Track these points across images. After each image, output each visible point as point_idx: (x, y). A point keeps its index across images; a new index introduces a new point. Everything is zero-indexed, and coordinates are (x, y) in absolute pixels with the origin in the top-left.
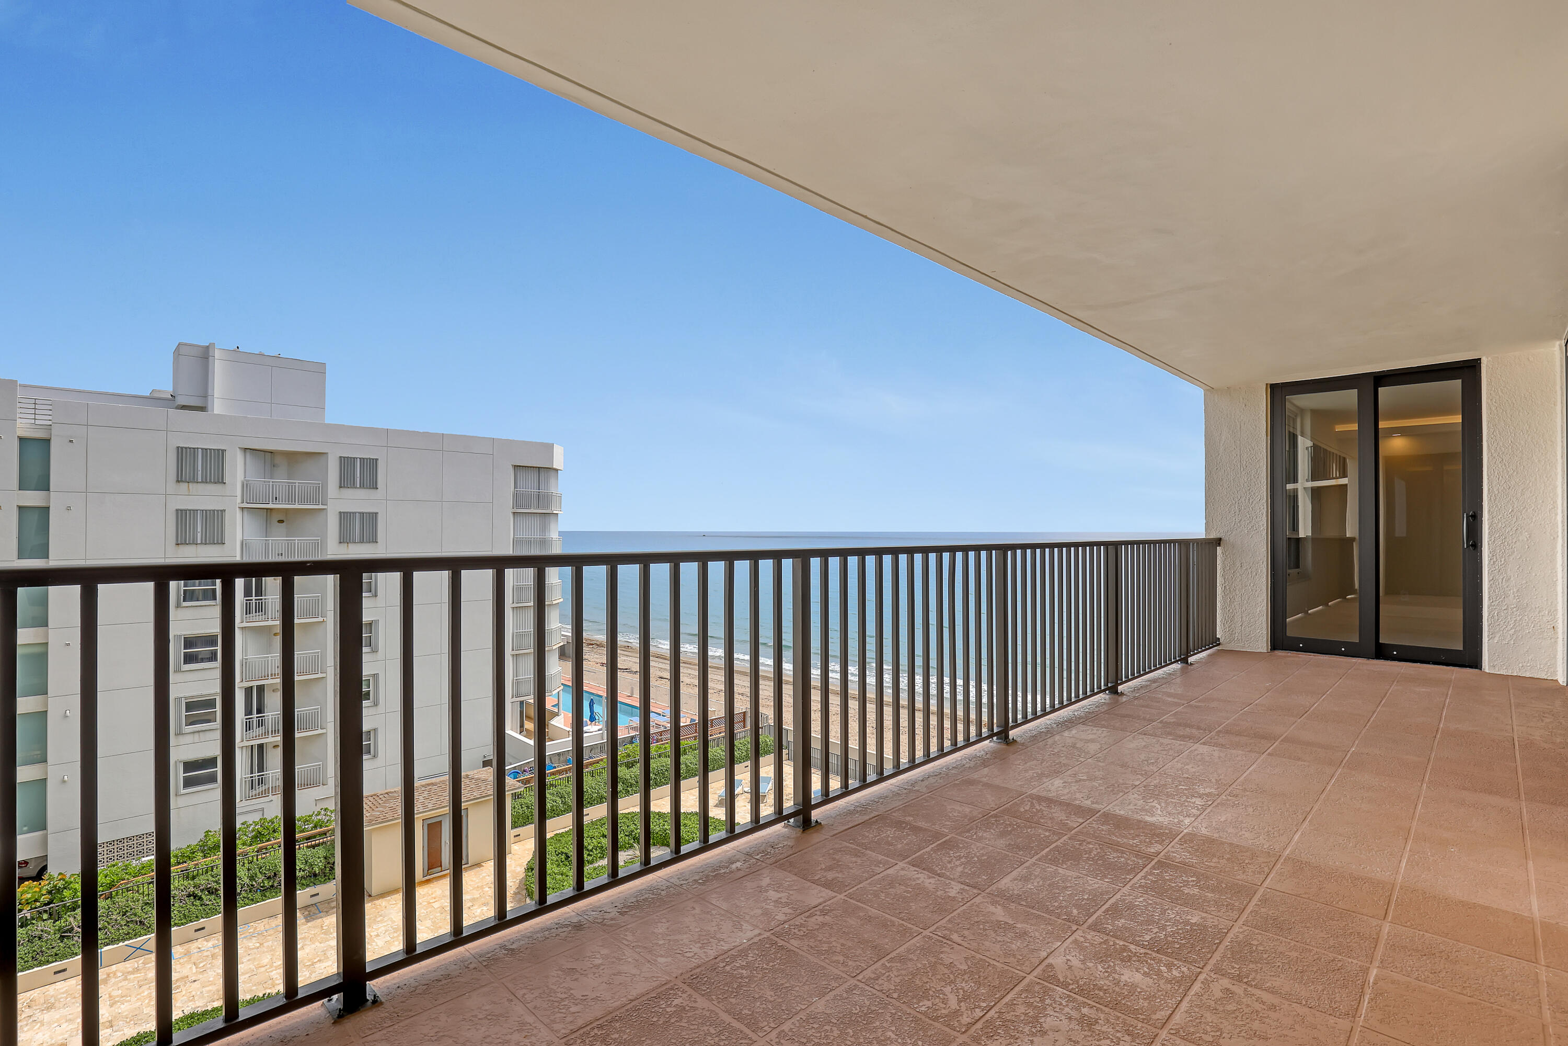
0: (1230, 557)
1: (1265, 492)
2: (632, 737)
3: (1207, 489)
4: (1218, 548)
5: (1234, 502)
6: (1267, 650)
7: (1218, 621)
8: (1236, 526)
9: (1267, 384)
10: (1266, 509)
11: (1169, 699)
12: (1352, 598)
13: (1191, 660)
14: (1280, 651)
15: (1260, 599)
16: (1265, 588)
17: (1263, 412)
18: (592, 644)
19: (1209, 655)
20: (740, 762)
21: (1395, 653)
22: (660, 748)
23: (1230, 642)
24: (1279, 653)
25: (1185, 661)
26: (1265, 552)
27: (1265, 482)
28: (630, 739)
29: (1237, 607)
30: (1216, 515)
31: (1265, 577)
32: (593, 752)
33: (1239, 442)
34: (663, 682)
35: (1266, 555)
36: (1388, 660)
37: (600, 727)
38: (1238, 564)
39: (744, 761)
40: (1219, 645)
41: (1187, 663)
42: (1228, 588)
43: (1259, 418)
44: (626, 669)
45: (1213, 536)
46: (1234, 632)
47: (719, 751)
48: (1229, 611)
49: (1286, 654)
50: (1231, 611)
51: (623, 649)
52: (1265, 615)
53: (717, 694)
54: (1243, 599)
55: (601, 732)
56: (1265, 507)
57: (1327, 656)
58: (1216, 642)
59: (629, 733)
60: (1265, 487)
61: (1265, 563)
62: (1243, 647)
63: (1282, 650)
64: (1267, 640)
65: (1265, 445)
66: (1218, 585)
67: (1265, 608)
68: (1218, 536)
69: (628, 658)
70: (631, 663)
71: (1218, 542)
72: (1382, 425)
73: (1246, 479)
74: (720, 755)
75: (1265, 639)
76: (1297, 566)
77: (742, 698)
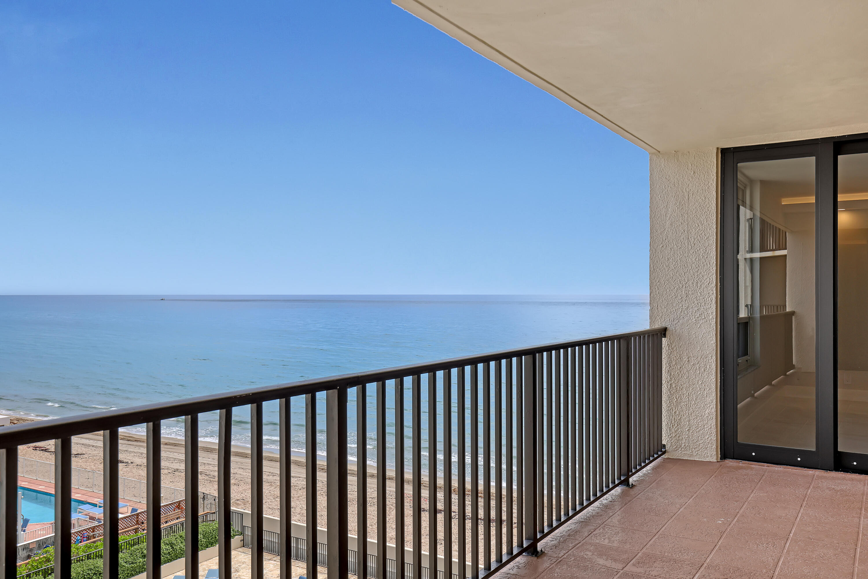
0: (676, 350)
1: (715, 275)
3: (652, 270)
4: (663, 339)
5: (681, 286)
6: (717, 459)
7: (664, 424)
8: (683, 313)
9: (718, 148)
10: (715, 294)
11: (601, 561)
12: (792, 373)
13: (632, 480)
14: (731, 460)
15: (708, 400)
16: (714, 387)
17: (713, 180)
19: (654, 469)
21: (855, 463)
23: (676, 450)
24: (730, 462)
25: (625, 482)
26: (714, 345)
27: (715, 263)
29: (684, 408)
30: (661, 300)
31: (714, 374)
33: (686, 216)
35: (715, 348)
36: (847, 472)
38: (685, 359)
40: (664, 453)
41: (628, 485)
42: (674, 386)
43: (708, 188)
45: (658, 325)
46: (680, 438)
48: (675, 412)
49: (737, 464)
50: (678, 412)
52: (714, 418)
53: (170, 475)
54: (690, 399)
56: (715, 292)
57: (782, 466)
58: (661, 450)
60: (715, 268)
61: (714, 357)
62: (691, 455)
63: (733, 458)
64: (717, 447)
65: (715, 220)
66: (663, 382)
67: (714, 410)
68: (664, 325)
71: (663, 332)
72: (841, 198)
73: (694, 259)
75: (714, 446)
76: (746, 353)
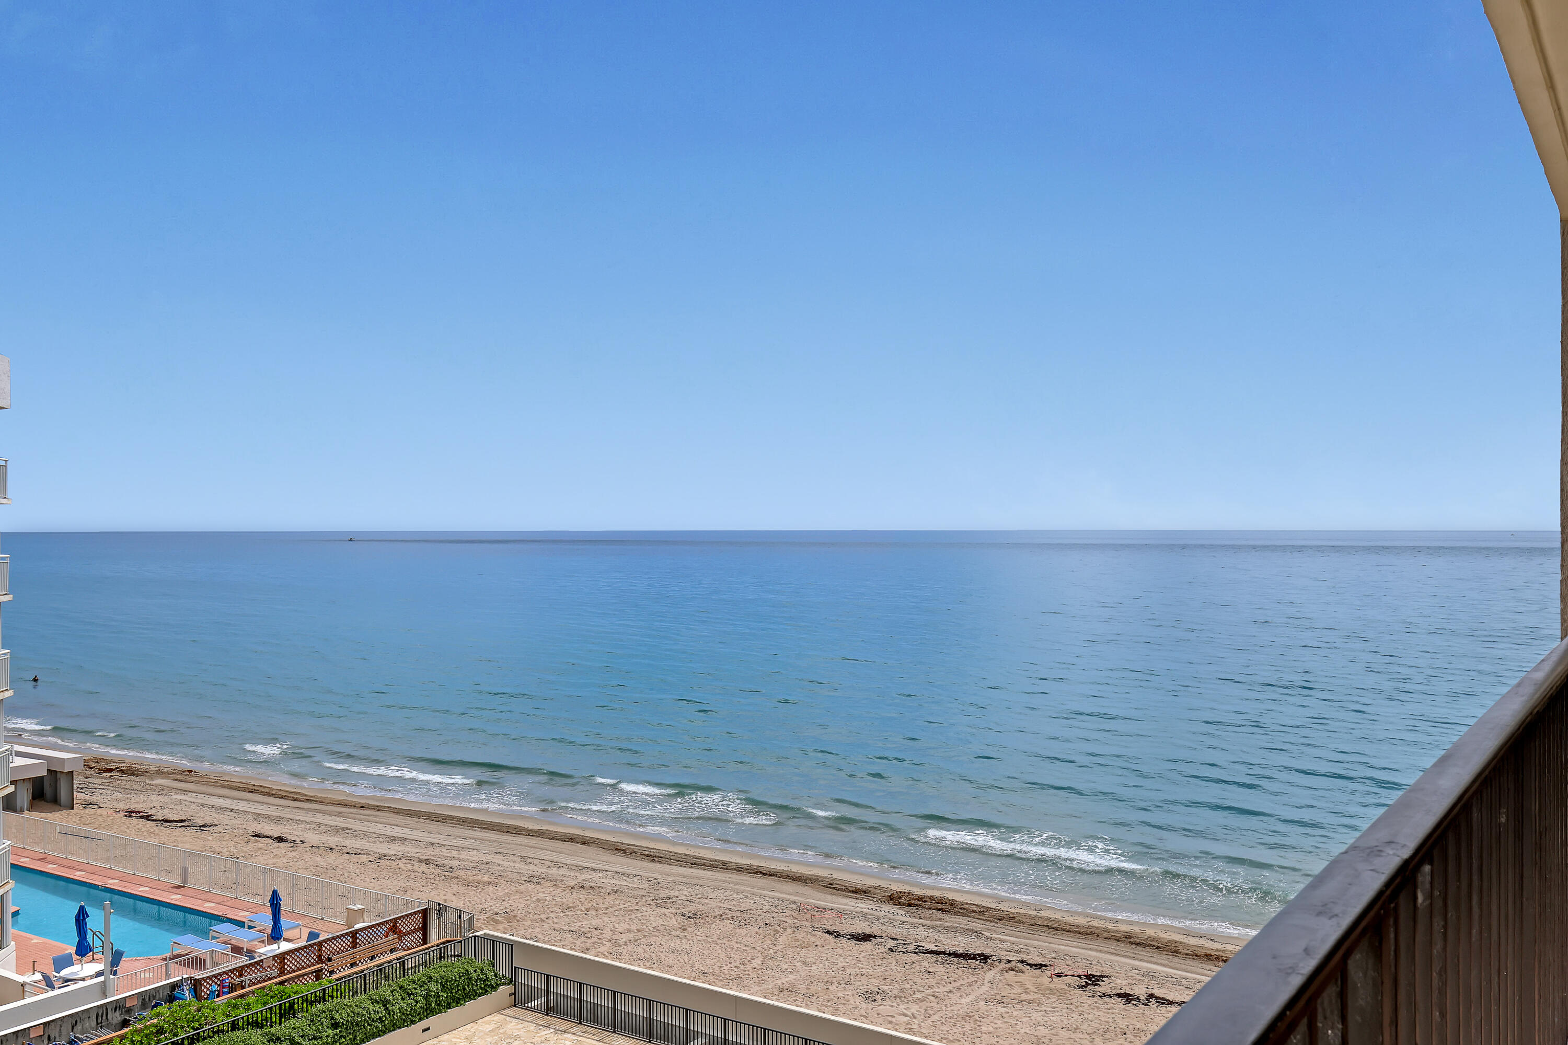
2: (174, 986)
18: (110, 770)
20: (413, 1022)
22: (235, 1007)
28: (167, 991)
32: (79, 1027)
34: (260, 845)
37: (100, 967)
39: (421, 1019)
44: (182, 821)
47: (367, 1004)
51: (179, 777)
53: (372, 865)
55: (102, 979)
59: (168, 976)
69: (188, 797)
70: (194, 806)
74: (368, 1012)
77: (427, 871)
